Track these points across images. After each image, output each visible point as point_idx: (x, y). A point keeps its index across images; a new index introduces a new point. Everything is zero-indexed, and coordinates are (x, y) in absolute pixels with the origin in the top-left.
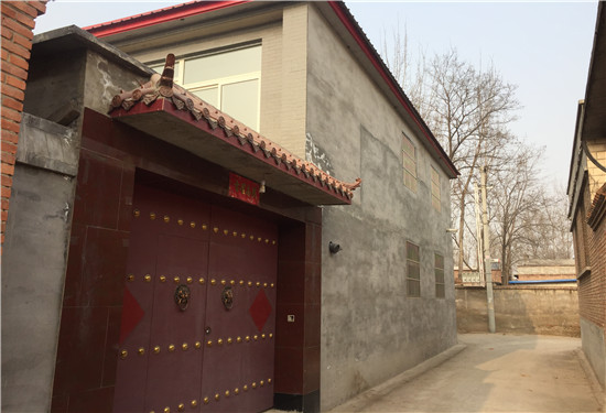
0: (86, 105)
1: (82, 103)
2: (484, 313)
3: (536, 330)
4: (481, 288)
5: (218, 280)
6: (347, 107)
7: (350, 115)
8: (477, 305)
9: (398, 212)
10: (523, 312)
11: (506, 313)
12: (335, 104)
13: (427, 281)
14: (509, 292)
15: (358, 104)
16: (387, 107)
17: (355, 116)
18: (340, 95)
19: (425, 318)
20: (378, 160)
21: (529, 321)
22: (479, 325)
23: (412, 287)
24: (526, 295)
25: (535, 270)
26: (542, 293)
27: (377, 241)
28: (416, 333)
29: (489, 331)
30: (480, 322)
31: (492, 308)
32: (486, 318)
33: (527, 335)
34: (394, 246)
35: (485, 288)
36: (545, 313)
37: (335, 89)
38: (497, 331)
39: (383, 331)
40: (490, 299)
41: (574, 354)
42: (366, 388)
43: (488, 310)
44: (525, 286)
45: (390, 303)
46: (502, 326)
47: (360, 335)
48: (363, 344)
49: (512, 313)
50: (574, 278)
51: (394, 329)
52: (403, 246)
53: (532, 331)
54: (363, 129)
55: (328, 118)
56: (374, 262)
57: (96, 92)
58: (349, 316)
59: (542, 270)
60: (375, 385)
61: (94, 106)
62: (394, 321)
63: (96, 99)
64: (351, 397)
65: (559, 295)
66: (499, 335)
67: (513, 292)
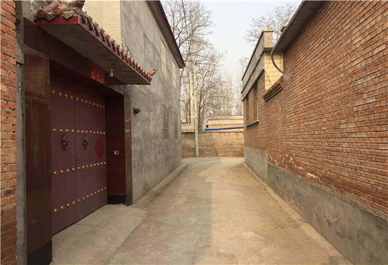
0: (24, 16)
1: (22, 14)
2: (193, 147)
3: (220, 154)
4: (192, 133)
5: (80, 131)
6: (138, 20)
7: (139, 26)
8: (189, 142)
9: (160, 89)
10: (213, 145)
11: (204, 146)
12: (132, 18)
13: (171, 129)
14: (206, 134)
15: (142, 18)
16: (154, 21)
17: (141, 27)
18: (134, 12)
19: (170, 150)
20: (151, 56)
21: (216, 150)
22: (190, 154)
23: (166, 133)
24: (215, 136)
25: (217, 122)
26: (223, 135)
27: (152, 106)
28: (167, 158)
29: (195, 156)
30: (191, 152)
31: (197, 144)
32: (194, 149)
33: (215, 158)
34: (159, 110)
35: (194, 133)
36: (224, 145)
37: (133, 8)
38: (199, 156)
39: (155, 158)
40: (197, 139)
41: (241, 165)
42: (149, 190)
43: (195, 145)
44: (214, 131)
45: (158, 143)
46: (202, 153)
47: (146, 161)
48: (148, 166)
49: (207, 146)
50: (243, 126)
51: (159, 157)
52: (163, 109)
53: (217, 155)
54: (145, 36)
55: (130, 28)
56: (151, 119)
57: (27, 6)
58: (142, 151)
59: (220, 122)
60: (152, 188)
61: (27, 16)
62: (159, 153)
63: (27, 12)
64: (144, 195)
65: (232, 135)
66: (201, 158)
67: (208, 134)
